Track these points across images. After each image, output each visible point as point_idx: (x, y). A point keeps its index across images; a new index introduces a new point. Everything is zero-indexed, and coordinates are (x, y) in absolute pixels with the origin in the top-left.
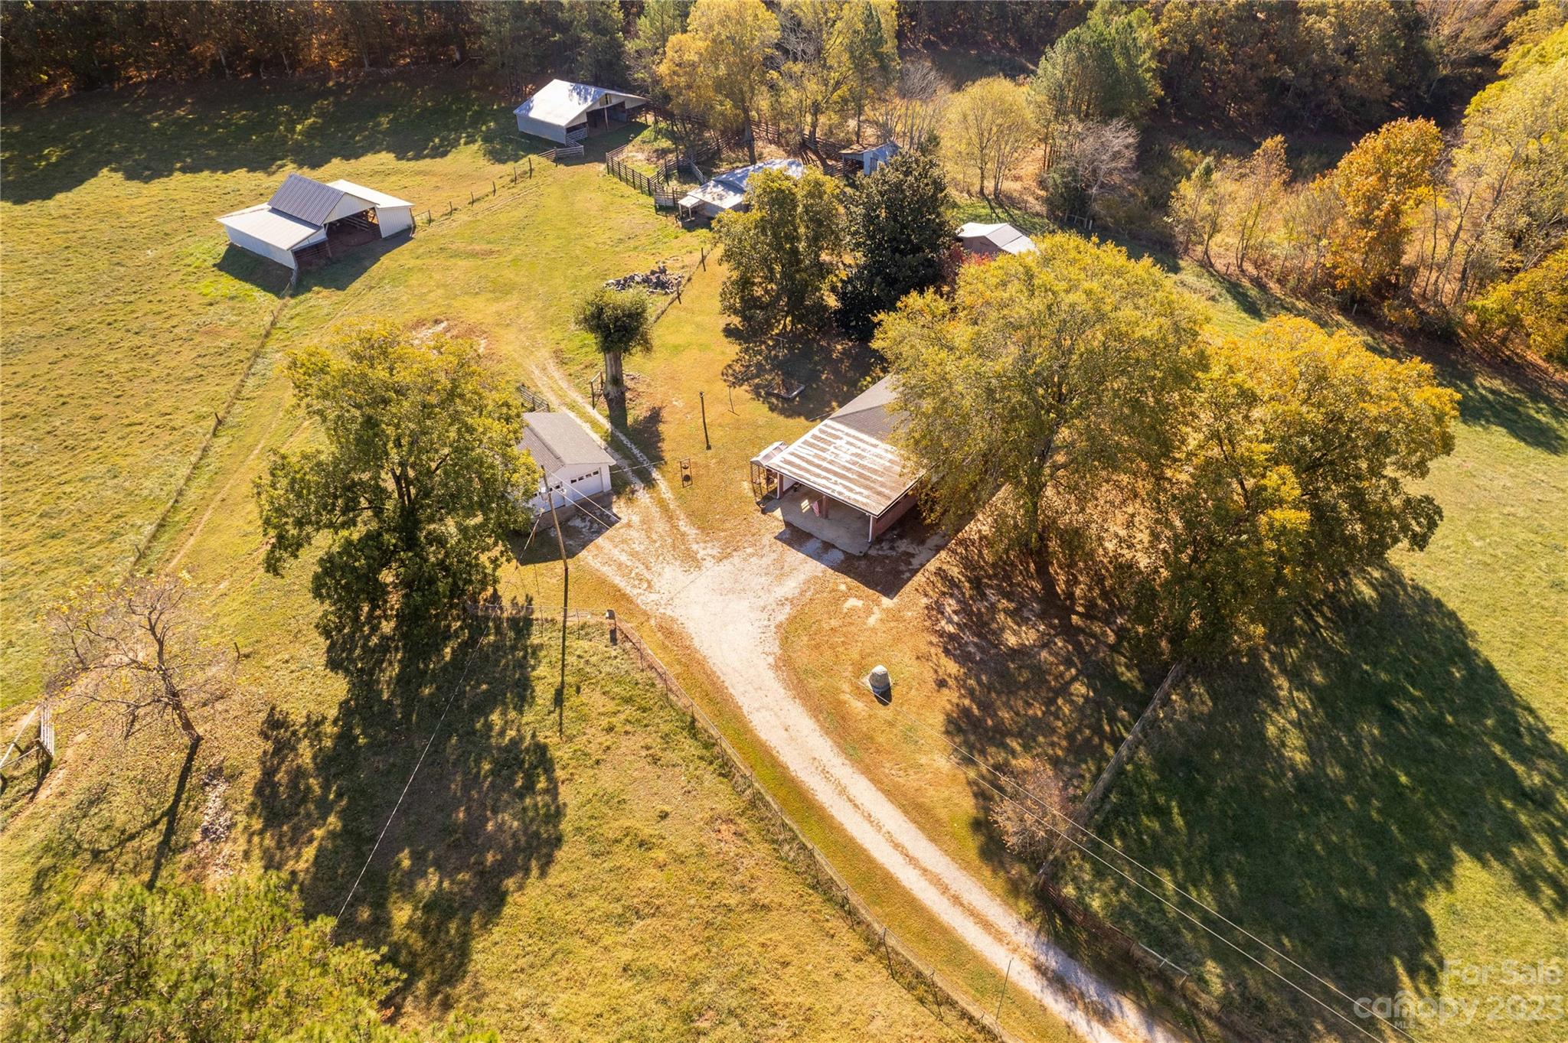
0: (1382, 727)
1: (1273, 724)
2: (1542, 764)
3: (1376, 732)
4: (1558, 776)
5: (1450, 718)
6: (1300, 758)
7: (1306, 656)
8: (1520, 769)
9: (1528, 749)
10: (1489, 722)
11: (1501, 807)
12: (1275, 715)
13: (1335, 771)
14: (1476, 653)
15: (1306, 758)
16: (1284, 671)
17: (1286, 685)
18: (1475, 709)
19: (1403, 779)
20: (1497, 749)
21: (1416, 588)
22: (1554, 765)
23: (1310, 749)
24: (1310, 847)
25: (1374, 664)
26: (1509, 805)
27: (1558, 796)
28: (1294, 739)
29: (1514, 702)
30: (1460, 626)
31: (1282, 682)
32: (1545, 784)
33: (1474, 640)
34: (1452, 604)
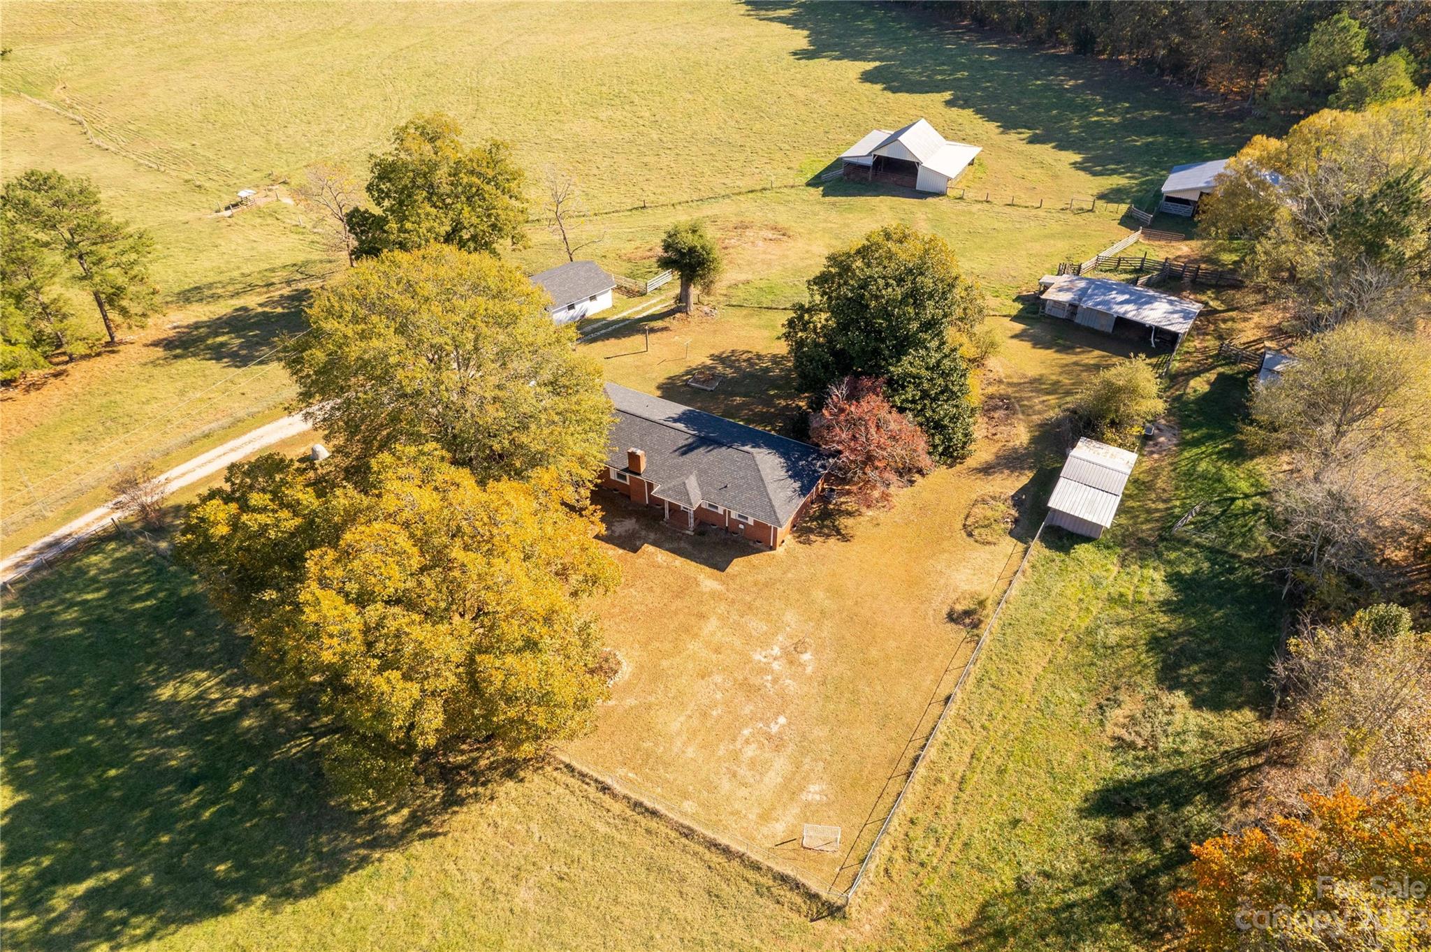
0: (177, 770)
1: (209, 677)
2: (78, 917)
3: (173, 763)
4: (56, 930)
5: (165, 839)
6: (165, 693)
7: (277, 717)
8: (80, 889)
9: (103, 909)
10: (147, 880)
11: (47, 851)
12: (217, 680)
13: (142, 718)
14: (246, 901)
15: (164, 698)
16: (264, 695)
17: (248, 694)
18: (169, 871)
19: (113, 772)
20: (113, 876)
21: (364, 861)
22: (70, 930)
23: (173, 702)
24: (79, 685)
25: (254, 778)
26: (46, 862)
27: (34, 918)
28: (186, 691)
29: (166, 922)
30: (290, 895)
31: (253, 691)
32: (53, 909)
33: (266, 906)
34: (329, 895)
